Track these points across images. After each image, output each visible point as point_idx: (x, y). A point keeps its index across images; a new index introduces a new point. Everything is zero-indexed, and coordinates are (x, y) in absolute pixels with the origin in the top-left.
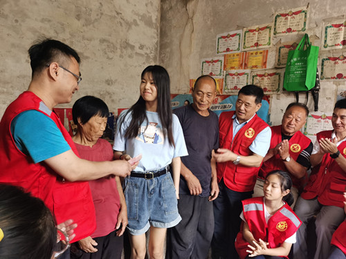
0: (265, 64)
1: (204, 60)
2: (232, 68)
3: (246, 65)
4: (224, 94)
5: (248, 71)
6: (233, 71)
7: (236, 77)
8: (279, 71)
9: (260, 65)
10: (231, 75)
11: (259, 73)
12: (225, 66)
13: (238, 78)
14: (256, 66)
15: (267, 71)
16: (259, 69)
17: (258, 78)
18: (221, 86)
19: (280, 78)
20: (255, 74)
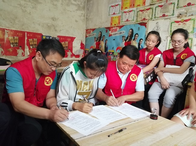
0: (144, 3)
1: (110, 5)
2: (126, 8)
3: (134, 5)
4: (121, 25)
5: (134, 9)
6: (126, 10)
7: (127, 14)
8: (152, 6)
9: (141, 4)
10: (125, 12)
11: (141, 9)
12: (122, 7)
13: (129, 14)
14: (139, 5)
15: (145, 8)
16: (141, 6)
17: (140, 12)
18: (119, 20)
19: (153, 11)
20: (138, 10)
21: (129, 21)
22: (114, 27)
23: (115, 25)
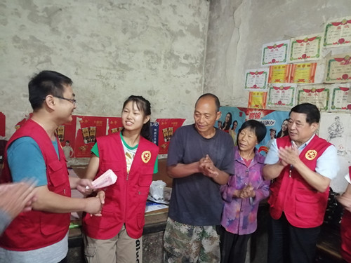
0: (312, 78)
1: (248, 71)
2: (277, 81)
3: (292, 78)
4: (267, 108)
5: (294, 85)
6: (278, 85)
7: (281, 91)
8: (327, 87)
9: (307, 79)
10: (276, 88)
11: (306, 88)
12: (270, 79)
13: (283, 92)
14: (303, 80)
15: (314, 87)
16: (306, 83)
17: (305, 93)
18: (264, 99)
19: (328, 95)
20: (301, 89)
21: (284, 104)
22: (255, 109)
23: (257, 106)
